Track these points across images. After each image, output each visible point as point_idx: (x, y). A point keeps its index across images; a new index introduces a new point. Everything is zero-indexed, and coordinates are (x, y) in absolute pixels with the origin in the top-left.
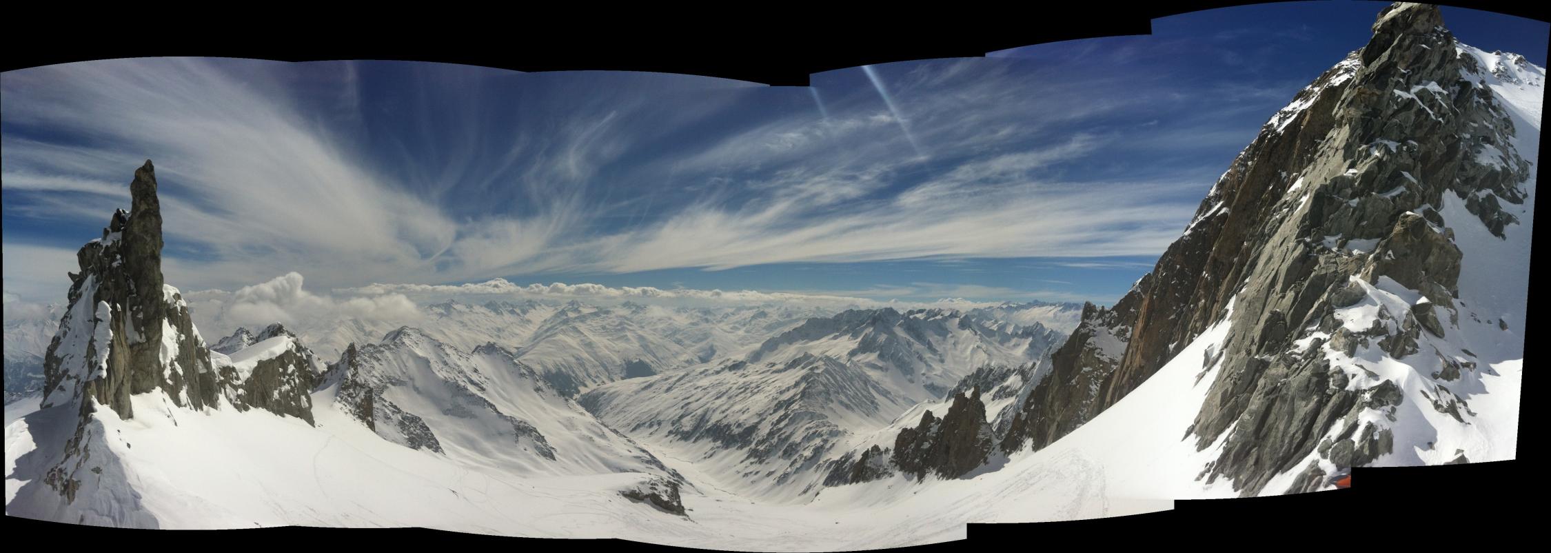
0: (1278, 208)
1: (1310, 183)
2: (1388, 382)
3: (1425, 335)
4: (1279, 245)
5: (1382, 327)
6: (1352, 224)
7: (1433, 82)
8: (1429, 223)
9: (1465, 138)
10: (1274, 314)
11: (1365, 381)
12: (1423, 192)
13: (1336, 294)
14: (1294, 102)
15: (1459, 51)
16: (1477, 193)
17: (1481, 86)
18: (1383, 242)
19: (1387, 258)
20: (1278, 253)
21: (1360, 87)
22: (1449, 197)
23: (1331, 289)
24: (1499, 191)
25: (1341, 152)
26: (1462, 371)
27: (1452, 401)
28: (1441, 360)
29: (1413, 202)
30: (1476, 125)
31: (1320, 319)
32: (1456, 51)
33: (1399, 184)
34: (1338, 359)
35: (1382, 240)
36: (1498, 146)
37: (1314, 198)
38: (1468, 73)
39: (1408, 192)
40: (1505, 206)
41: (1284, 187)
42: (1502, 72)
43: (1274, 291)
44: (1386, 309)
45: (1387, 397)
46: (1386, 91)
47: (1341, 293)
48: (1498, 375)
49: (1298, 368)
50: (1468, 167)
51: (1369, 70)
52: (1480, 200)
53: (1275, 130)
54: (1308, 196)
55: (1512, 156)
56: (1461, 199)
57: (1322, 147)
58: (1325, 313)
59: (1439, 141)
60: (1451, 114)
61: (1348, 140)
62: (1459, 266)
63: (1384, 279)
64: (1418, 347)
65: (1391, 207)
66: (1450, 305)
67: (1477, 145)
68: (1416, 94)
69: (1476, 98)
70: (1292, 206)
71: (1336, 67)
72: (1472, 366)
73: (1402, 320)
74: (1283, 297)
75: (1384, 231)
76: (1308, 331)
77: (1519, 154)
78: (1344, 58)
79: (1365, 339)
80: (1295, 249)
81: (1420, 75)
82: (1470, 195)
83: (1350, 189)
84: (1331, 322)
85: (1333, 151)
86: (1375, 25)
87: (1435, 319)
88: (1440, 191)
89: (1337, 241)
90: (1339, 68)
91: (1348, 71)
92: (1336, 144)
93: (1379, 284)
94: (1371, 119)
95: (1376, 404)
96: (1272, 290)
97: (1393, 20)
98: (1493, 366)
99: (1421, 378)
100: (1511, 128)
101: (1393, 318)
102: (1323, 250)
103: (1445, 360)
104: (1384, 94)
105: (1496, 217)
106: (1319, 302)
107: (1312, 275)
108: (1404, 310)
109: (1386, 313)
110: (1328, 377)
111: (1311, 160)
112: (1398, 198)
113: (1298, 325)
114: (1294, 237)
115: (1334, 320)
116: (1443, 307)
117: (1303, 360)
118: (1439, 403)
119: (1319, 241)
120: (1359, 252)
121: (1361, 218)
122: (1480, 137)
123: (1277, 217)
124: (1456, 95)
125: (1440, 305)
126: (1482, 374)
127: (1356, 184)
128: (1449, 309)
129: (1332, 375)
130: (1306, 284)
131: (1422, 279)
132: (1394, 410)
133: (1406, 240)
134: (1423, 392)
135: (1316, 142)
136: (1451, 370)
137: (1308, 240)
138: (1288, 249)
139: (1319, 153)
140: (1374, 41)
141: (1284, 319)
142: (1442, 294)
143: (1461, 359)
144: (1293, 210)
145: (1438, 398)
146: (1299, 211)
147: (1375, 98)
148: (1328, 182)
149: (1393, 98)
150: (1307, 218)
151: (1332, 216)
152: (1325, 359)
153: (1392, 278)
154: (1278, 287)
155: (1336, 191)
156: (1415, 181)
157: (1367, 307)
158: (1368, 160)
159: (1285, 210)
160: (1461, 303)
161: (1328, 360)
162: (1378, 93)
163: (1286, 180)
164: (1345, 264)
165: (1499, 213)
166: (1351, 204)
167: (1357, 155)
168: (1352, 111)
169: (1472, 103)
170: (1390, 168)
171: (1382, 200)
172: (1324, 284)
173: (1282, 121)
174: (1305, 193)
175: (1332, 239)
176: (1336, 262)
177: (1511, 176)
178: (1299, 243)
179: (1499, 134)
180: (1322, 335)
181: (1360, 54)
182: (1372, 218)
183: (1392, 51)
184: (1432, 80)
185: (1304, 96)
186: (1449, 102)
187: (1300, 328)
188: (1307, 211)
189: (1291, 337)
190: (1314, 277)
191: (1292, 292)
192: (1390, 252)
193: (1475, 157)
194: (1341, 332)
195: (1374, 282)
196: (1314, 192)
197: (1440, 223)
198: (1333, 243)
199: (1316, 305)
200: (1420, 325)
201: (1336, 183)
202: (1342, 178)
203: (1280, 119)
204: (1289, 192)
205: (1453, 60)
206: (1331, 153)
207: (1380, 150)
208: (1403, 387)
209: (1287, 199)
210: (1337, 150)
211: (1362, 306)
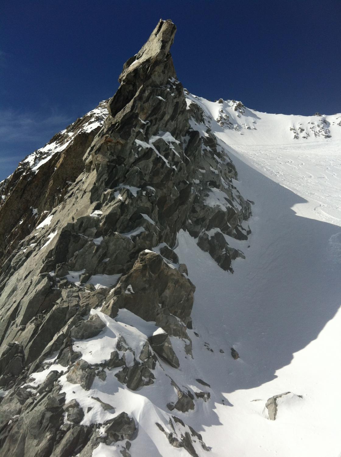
0: (26, 243)
1: (59, 221)
2: (123, 415)
3: (160, 365)
4: (23, 278)
5: (120, 358)
6: (95, 261)
7: (168, 133)
8: (165, 260)
9: (195, 183)
10: (12, 346)
11: (100, 414)
12: (160, 232)
13: (76, 327)
14: (50, 144)
15: (189, 102)
16: (207, 232)
17: (207, 135)
18: (124, 278)
19: (127, 292)
20: (21, 286)
21: (107, 135)
22: (183, 236)
23: (72, 322)
24: (225, 229)
25: (89, 195)
26: (196, 401)
27: (187, 434)
28: (176, 390)
29: (151, 241)
30: (204, 171)
31: (59, 351)
32: (186, 102)
33: (139, 225)
34: (74, 392)
35: (123, 275)
36: (223, 189)
37: (61, 235)
38: (196, 123)
39: (147, 233)
40: (231, 242)
41: (35, 224)
42: (225, 119)
43: (14, 323)
44: (125, 341)
45: (122, 431)
46: (129, 141)
47: (81, 326)
48: (231, 405)
49: (32, 403)
50: (198, 209)
51: (116, 120)
52: (210, 239)
53: (30, 169)
54: (56, 233)
55: (236, 198)
56: (193, 237)
57: (72, 189)
58: (63, 346)
59: (173, 187)
60: (182, 162)
61: (95, 184)
62: (192, 298)
63: (123, 312)
64: (154, 378)
65: (131, 246)
66: (185, 336)
67: (206, 189)
68: (154, 144)
69: (203, 146)
70: (40, 242)
71: (89, 114)
72: (206, 396)
73: (140, 351)
74: (23, 329)
75: (125, 267)
76: (46, 363)
77: (241, 195)
78: (96, 107)
79: (103, 371)
80: (39, 282)
81: (157, 126)
82: (201, 234)
83: (95, 228)
84: (70, 354)
85: (82, 193)
86: (122, 75)
87: (171, 349)
88: (174, 232)
89: (80, 276)
90: (91, 116)
91: (98, 119)
92: (84, 187)
93: (118, 317)
94: (115, 167)
95: (111, 439)
96: (12, 322)
97: (136, 70)
98: (226, 395)
99: (156, 410)
100: (233, 172)
101: (130, 349)
102: (66, 285)
103: (180, 391)
104: (127, 143)
105: (224, 252)
106: (59, 335)
107: (54, 308)
108: (140, 341)
109: (124, 344)
110: (63, 411)
111: (61, 200)
112: (138, 238)
113: (36, 358)
114: (39, 271)
115: (72, 352)
116: (178, 337)
117: (38, 394)
118: (174, 436)
119: (63, 275)
120: (101, 287)
121: (105, 255)
122: (208, 182)
123: (25, 251)
124: (187, 144)
125: (175, 335)
126: (216, 404)
127: (101, 224)
128: (184, 339)
129: (67, 410)
130: (47, 317)
131: (159, 311)
132: (128, 445)
133: (144, 276)
134: (158, 425)
135: (67, 183)
136: (186, 400)
137: (52, 274)
138: (31, 282)
139: (69, 194)
140: (120, 91)
141: (22, 352)
142: (177, 325)
143: (195, 389)
144: (40, 245)
145: (173, 431)
146: (46, 247)
147: (119, 147)
148: (75, 221)
149: (135, 148)
150: (53, 253)
151: (77, 252)
152: (61, 392)
153: (131, 311)
154: (19, 319)
155: (82, 230)
156: (153, 222)
157: (106, 339)
158: (113, 203)
159: (33, 245)
160: (195, 333)
161: (64, 394)
162: (122, 142)
163: (36, 217)
164: (87, 298)
165: (227, 250)
166: (95, 242)
167: (102, 198)
168: (100, 157)
169: (200, 152)
170: (131, 210)
171: (124, 239)
172: (65, 317)
173: (37, 160)
174: (54, 230)
175: (76, 274)
176: (78, 296)
177: (236, 215)
178: (43, 277)
179: (223, 177)
180: (59, 368)
181: (109, 104)
182: (115, 255)
183: (134, 102)
184: (167, 131)
185: (59, 139)
186: (181, 151)
187: (38, 361)
188: (53, 247)
189: (28, 370)
190: (55, 309)
191: (33, 324)
192: (130, 287)
193: (204, 200)
194: (78, 364)
195: (114, 315)
196: (61, 230)
197: (175, 259)
198: (76, 278)
199: (55, 337)
200: (157, 355)
201: (82, 223)
202: (89, 218)
203: (36, 158)
204: (37, 228)
205: (184, 111)
206: (80, 195)
207: (123, 194)
208: (138, 420)
209: (35, 235)
210: (85, 192)
211: (101, 338)
